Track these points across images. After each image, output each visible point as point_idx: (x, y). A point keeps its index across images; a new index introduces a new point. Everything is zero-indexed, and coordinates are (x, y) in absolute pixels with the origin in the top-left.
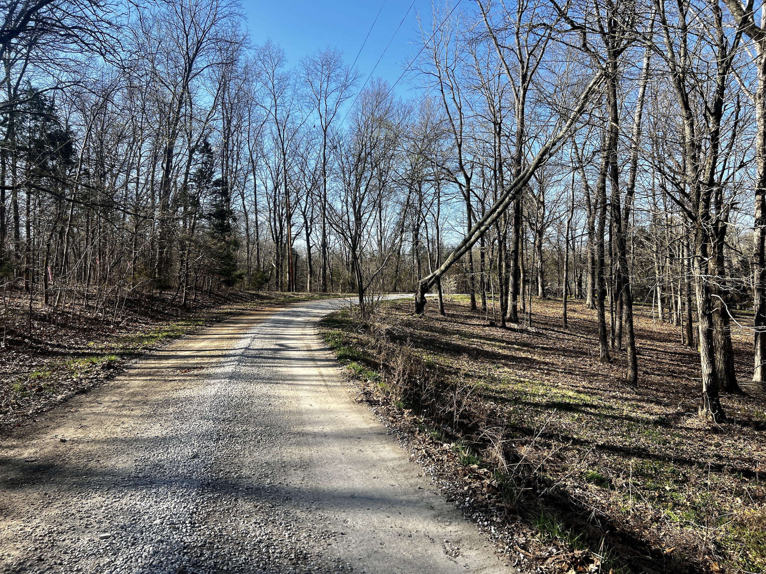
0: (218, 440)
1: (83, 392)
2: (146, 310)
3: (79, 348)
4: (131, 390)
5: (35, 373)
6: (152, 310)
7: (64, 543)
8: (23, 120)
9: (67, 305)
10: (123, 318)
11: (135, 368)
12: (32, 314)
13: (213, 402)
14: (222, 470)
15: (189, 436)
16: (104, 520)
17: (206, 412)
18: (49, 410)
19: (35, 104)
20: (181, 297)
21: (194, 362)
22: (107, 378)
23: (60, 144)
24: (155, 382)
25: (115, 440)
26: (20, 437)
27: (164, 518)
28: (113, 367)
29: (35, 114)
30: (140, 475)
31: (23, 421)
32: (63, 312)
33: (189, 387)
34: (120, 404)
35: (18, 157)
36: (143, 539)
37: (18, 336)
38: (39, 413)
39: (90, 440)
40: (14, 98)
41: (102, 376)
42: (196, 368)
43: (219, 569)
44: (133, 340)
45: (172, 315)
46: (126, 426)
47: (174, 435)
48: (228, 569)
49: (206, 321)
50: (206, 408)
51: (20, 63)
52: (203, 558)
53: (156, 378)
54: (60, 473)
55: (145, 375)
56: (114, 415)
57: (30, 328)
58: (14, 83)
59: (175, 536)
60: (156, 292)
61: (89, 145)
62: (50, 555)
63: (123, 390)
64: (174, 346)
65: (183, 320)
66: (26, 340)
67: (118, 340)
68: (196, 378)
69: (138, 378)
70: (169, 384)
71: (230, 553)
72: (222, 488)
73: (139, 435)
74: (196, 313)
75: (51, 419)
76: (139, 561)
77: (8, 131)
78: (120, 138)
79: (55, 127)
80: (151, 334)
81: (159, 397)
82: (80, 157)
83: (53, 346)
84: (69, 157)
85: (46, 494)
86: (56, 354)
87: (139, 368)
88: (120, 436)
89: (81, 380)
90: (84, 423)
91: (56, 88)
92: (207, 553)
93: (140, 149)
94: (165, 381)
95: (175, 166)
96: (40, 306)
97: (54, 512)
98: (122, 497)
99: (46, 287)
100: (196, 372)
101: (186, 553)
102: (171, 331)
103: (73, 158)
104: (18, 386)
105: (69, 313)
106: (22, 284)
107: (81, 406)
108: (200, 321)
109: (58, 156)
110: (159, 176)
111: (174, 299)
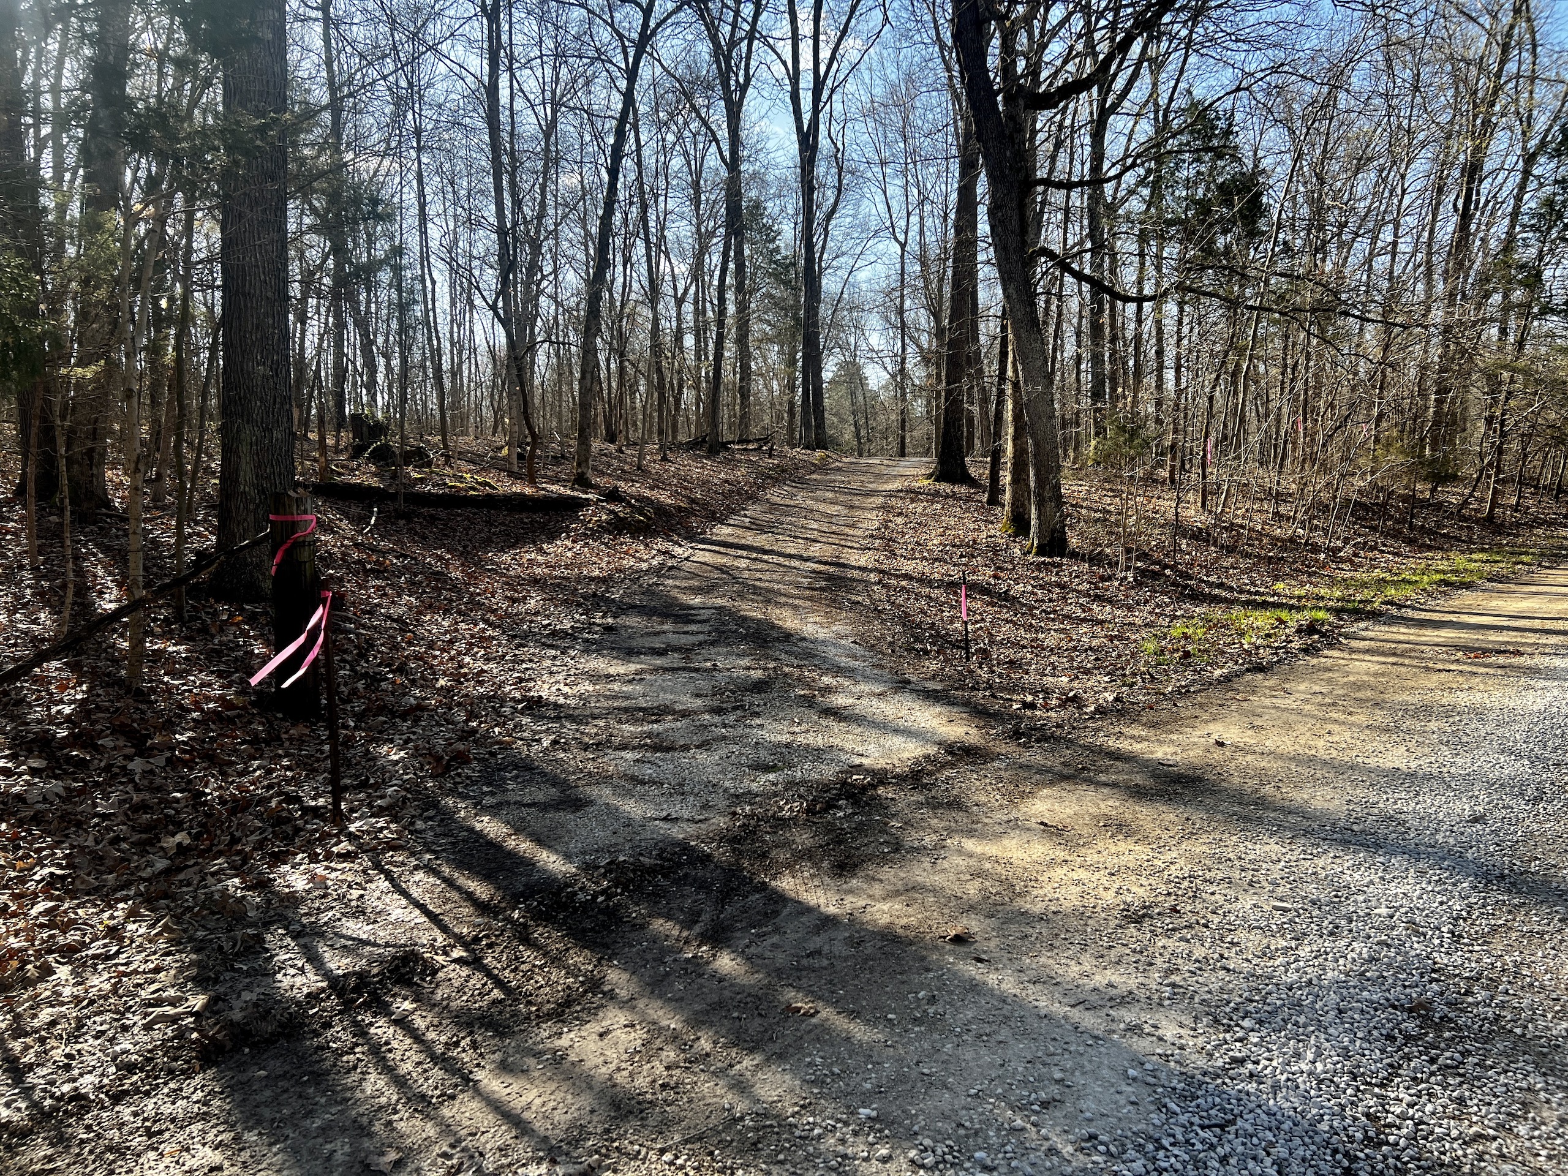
0: (1537, 800)
1: (1259, 669)
2: (1397, 527)
3: (1257, 593)
4: (1351, 678)
5: (1178, 628)
6: (1412, 527)
7: (1213, 898)
8: (1177, 167)
9: (1239, 512)
10: (1346, 541)
11: (1364, 639)
12: (1178, 528)
13: (1536, 724)
14: (1536, 858)
15: (1469, 780)
16: (1283, 882)
17: (1515, 741)
18: (1199, 691)
19: (1199, 131)
20: (1481, 500)
21: (1500, 639)
22: (1306, 651)
23: (1240, 200)
24: (1403, 669)
25: (1311, 761)
26: (1152, 725)
27: (1397, 909)
28: (1318, 632)
29: (1197, 151)
30: (1355, 827)
31: (1157, 702)
32: (1232, 524)
33: (1482, 687)
34: (1327, 700)
35: (1165, 239)
36: (1351, 931)
37: (1154, 563)
38: (1183, 693)
39: (1266, 750)
40: (1164, 129)
41: (1296, 644)
42: (1504, 652)
43: (1503, 1027)
44: (1364, 585)
45: (1458, 539)
46: (1335, 738)
47: (1435, 771)
48: (1524, 1035)
49: (1542, 555)
50: (1516, 734)
51: (1176, 57)
52: (1470, 999)
53: (1407, 662)
54: (1213, 793)
55: (1383, 654)
56: (1313, 717)
57: (1175, 551)
58: (1163, 101)
59: (1416, 945)
60: (1423, 489)
61: (1297, 191)
62: (1189, 908)
63: (1336, 675)
64: (1457, 603)
65: (1483, 550)
66: (1168, 572)
67: (1333, 582)
68: (1500, 671)
69: (1368, 657)
70: (1435, 677)
71: (1534, 1011)
72: (1531, 891)
73: (1359, 760)
74: (1517, 536)
75: (1201, 705)
76: (1341, 961)
77: (1152, 195)
78: (1361, 163)
79: (1232, 169)
80: (1406, 575)
81: (1409, 698)
82: (1275, 218)
83: (1210, 585)
84: (1255, 222)
85: (1188, 819)
86: (1215, 600)
87: (1371, 639)
88: (1322, 754)
89: (1257, 648)
90: (1258, 722)
91: (1238, 89)
92: (1481, 995)
93: (1403, 177)
94: (1427, 669)
95: (1487, 202)
96: (1193, 512)
97: (1199, 847)
98: (1318, 855)
99: (1204, 477)
100: (1501, 660)
101: (1437, 980)
102: (1451, 571)
103: (1262, 225)
104: (1151, 646)
105: (1242, 527)
106: (1164, 473)
107: (1254, 693)
108: (1526, 553)
109: (1234, 224)
110: (1447, 229)
111: (1466, 503)
